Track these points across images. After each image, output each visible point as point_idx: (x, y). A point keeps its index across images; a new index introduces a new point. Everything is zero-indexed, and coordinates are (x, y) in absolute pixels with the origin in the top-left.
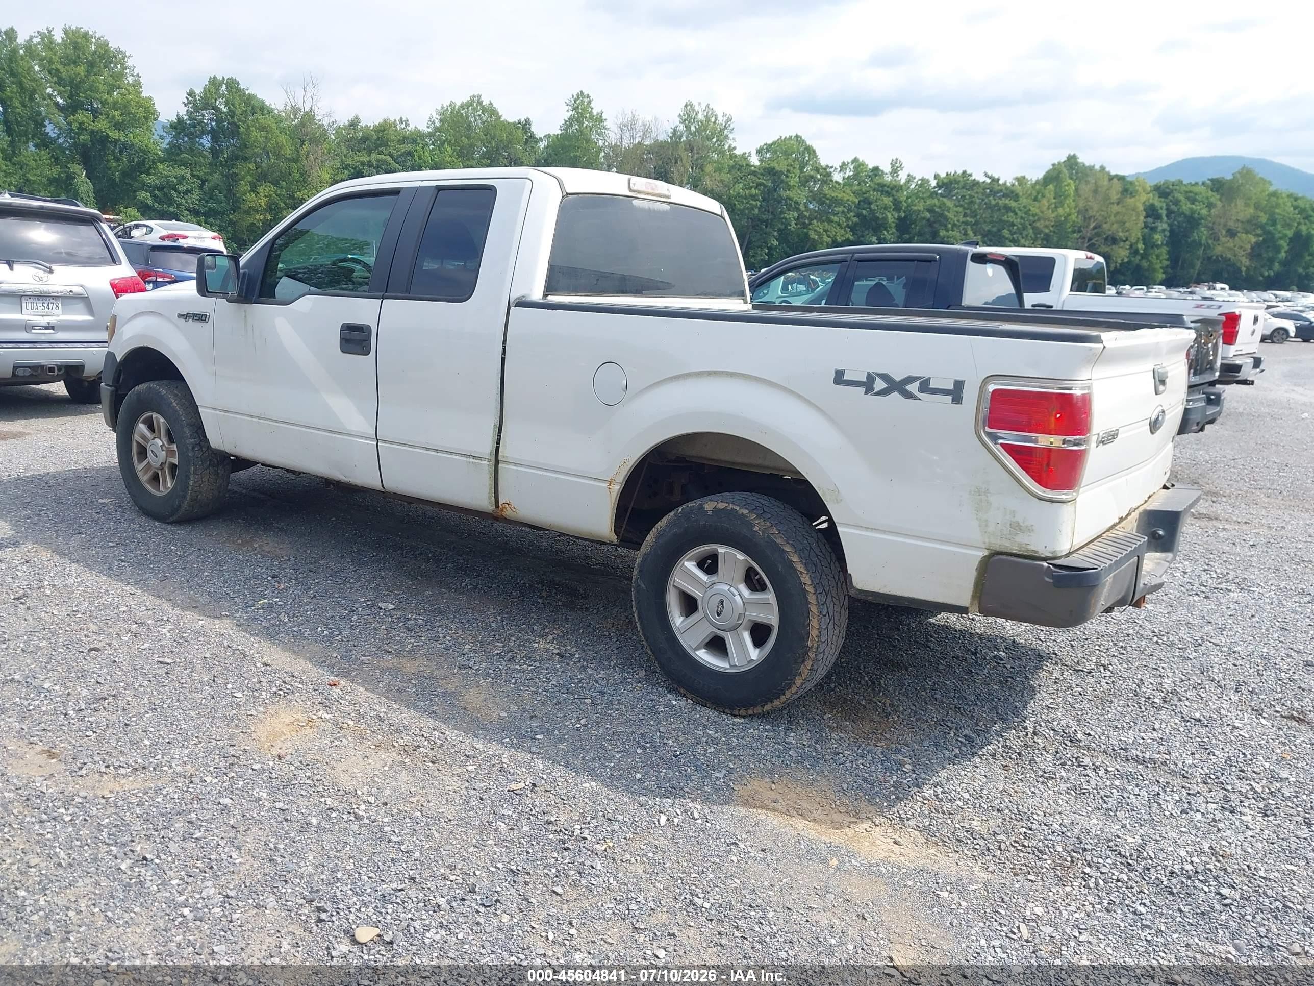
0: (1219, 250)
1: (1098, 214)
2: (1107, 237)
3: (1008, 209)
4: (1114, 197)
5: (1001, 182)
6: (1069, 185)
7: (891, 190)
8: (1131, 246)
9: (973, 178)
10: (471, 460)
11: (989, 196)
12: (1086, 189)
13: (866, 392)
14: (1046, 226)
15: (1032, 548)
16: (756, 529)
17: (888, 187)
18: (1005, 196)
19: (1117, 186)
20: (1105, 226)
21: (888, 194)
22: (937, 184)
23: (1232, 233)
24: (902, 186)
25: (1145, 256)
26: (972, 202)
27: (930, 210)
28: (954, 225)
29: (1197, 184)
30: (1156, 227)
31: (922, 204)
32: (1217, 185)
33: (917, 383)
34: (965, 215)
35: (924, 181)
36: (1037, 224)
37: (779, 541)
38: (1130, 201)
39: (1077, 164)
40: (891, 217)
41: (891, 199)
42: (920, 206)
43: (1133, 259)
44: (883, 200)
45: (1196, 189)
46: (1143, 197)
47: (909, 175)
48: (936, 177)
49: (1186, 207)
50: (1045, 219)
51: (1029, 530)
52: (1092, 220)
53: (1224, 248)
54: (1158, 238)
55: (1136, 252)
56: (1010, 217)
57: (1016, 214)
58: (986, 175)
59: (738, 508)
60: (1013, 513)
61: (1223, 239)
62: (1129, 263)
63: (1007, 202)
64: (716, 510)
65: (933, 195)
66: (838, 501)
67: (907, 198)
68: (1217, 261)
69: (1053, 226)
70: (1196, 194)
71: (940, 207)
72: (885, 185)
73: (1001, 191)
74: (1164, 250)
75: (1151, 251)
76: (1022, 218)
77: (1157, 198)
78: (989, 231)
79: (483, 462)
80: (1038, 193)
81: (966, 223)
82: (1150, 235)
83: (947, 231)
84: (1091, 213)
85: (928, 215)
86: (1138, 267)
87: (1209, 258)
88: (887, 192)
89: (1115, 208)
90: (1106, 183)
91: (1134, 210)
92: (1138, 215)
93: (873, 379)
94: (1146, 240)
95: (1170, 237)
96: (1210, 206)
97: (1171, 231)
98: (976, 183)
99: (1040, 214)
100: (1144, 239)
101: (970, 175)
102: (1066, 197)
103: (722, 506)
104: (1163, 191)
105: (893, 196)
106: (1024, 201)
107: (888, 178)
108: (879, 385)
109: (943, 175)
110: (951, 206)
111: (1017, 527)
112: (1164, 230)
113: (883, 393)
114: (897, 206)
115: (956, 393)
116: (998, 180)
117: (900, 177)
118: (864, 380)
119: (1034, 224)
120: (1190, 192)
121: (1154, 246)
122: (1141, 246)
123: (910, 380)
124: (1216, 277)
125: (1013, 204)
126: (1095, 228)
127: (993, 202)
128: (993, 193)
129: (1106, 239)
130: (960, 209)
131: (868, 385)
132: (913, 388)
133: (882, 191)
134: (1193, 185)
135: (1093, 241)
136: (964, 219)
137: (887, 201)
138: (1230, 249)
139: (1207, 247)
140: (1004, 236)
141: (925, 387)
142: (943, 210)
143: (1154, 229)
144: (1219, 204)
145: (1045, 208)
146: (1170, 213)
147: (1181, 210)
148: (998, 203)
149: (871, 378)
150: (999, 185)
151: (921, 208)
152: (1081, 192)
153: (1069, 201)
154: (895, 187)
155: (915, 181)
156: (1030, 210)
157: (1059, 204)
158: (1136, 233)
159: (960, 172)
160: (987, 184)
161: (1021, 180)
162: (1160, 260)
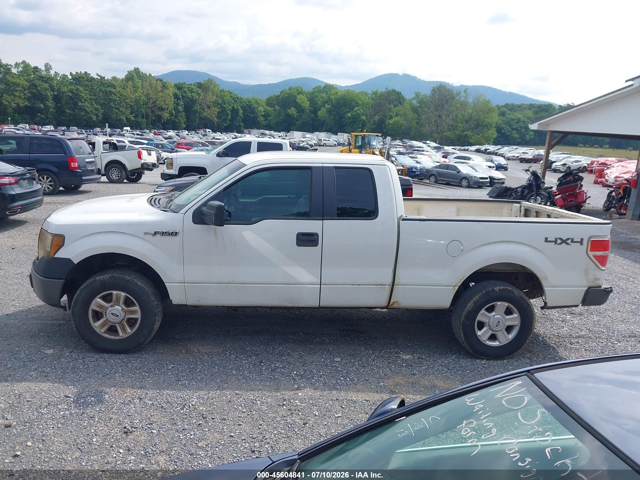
0: (205, 114)
1: (153, 97)
2: (159, 107)
3: (111, 93)
4: (160, 89)
5: (106, 79)
6: (138, 82)
7: (47, 80)
8: (170, 112)
9: (91, 76)
10: (379, 286)
11: (100, 86)
12: (146, 84)
13: (555, 244)
14: (131, 102)
15: (600, 284)
16: (516, 294)
17: (45, 78)
18: (109, 86)
19: (160, 84)
20: (157, 102)
21: (46, 82)
22: (72, 78)
23: (209, 107)
24: (53, 78)
25: (176, 117)
26: (92, 88)
27: (72, 92)
28: (85, 100)
29: (192, 84)
30: (179, 103)
31: (66, 88)
32: (200, 85)
33: (570, 240)
34: (90, 95)
35: (65, 76)
36: (126, 100)
37: (523, 296)
38: (167, 91)
39: (139, 72)
40: (49, 94)
41: (48, 85)
42: (65, 89)
43: (171, 118)
44: (43, 85)
45: (193, 87)
46: (171, 89)
47: (55, 72)
48: (71, 74)
49: (189, 94)
50: (130, 98)
51: (599, 279)
52: (151, 100)
53: (206, 113)
54: (180, 108)
55: (172, 115)
56: (113, 97)
57: (116, 95)
58: (98, 75)
59: (508, 288)
60: (595, 275)
61: (206, 110)
62: (170, 119)
63: (111, 89)
64: (500, 290)
65: (71, 84)
66: (546, 279)
67: (57, 84)
68: (205, 119)
69: (134, 102)
70: (192, 89)
71: (76, 90)
72: (43, 77)
73: (107, 83)
74: (184, 113)
75: (178, 114)
76: (119, 97)
77: (176, 90)
78: (103, 103)
79: (386, 286)
80: (124, 85)
81: (91, 99)
82: (177, 107)
83: (82, 102)
84: (150, 96)
85: (71, 94)
86: (174, 121)
87: (201, 118)
88: (45, 81)
89: (161, 94)
90: (155, 82)
91: (169, 95)
92: (171, 98)
93: (557, 240)
94: (176, 109)
95: (184, 108)
96: (199, 95)
97: (185, 105)
98: (93, 79)
99: (128, 96)
100: (174, 109)
101: (90, 74)
102: (138, 88)
103: (502, 288)
104: (179, 87)
105: (49, 83)
106: (118, 88)
107: (44, 73)
108: (559, 241)
109: (74, 73)
110: (82, 90)
111: (596, 279)
112: (182, 105)
113: (560, 244)
114: (52, 88)
115: (581, 242)
116: (104, 78)
117: (51, 73)
118: (554, 240)
119: (125, 100)
120: (190, 87)
121: (179, 112)
122: (173, 112)
123: (568, 239)
124: (205, 126)
125: (114, 90)
126: (153, 103)
127: (104, 89)
128: (103, 84)
129: (159, 108)
130: (87, 92)
131: (555, 242)
132: (569, 241)
133: (42, 80)
134: (190, 85)
135: (153, 109)
136: (90, 97)
137: (46, 86)
138: (209, 114)
139: (200, 113)
140: (112, 106)
141: (573, 241)
142: (78, 92)
143: (178, 104)
144: (202, 94)
145: (129, 93)
146: (183, 97)
147: (187, 96)
148: (106, 90)
149: (556, 239)
150: (105, 80)
151: (66, 90)
152: (144, 86)
153: (140, 90)
154: (50, 78)
155: (60, 75)
156: (122, 93)
157: (136, 91)
158: (171, 107)
159: (83, 72)
160: (99, 79)
161: (114, 78)
162: (182, 119)
